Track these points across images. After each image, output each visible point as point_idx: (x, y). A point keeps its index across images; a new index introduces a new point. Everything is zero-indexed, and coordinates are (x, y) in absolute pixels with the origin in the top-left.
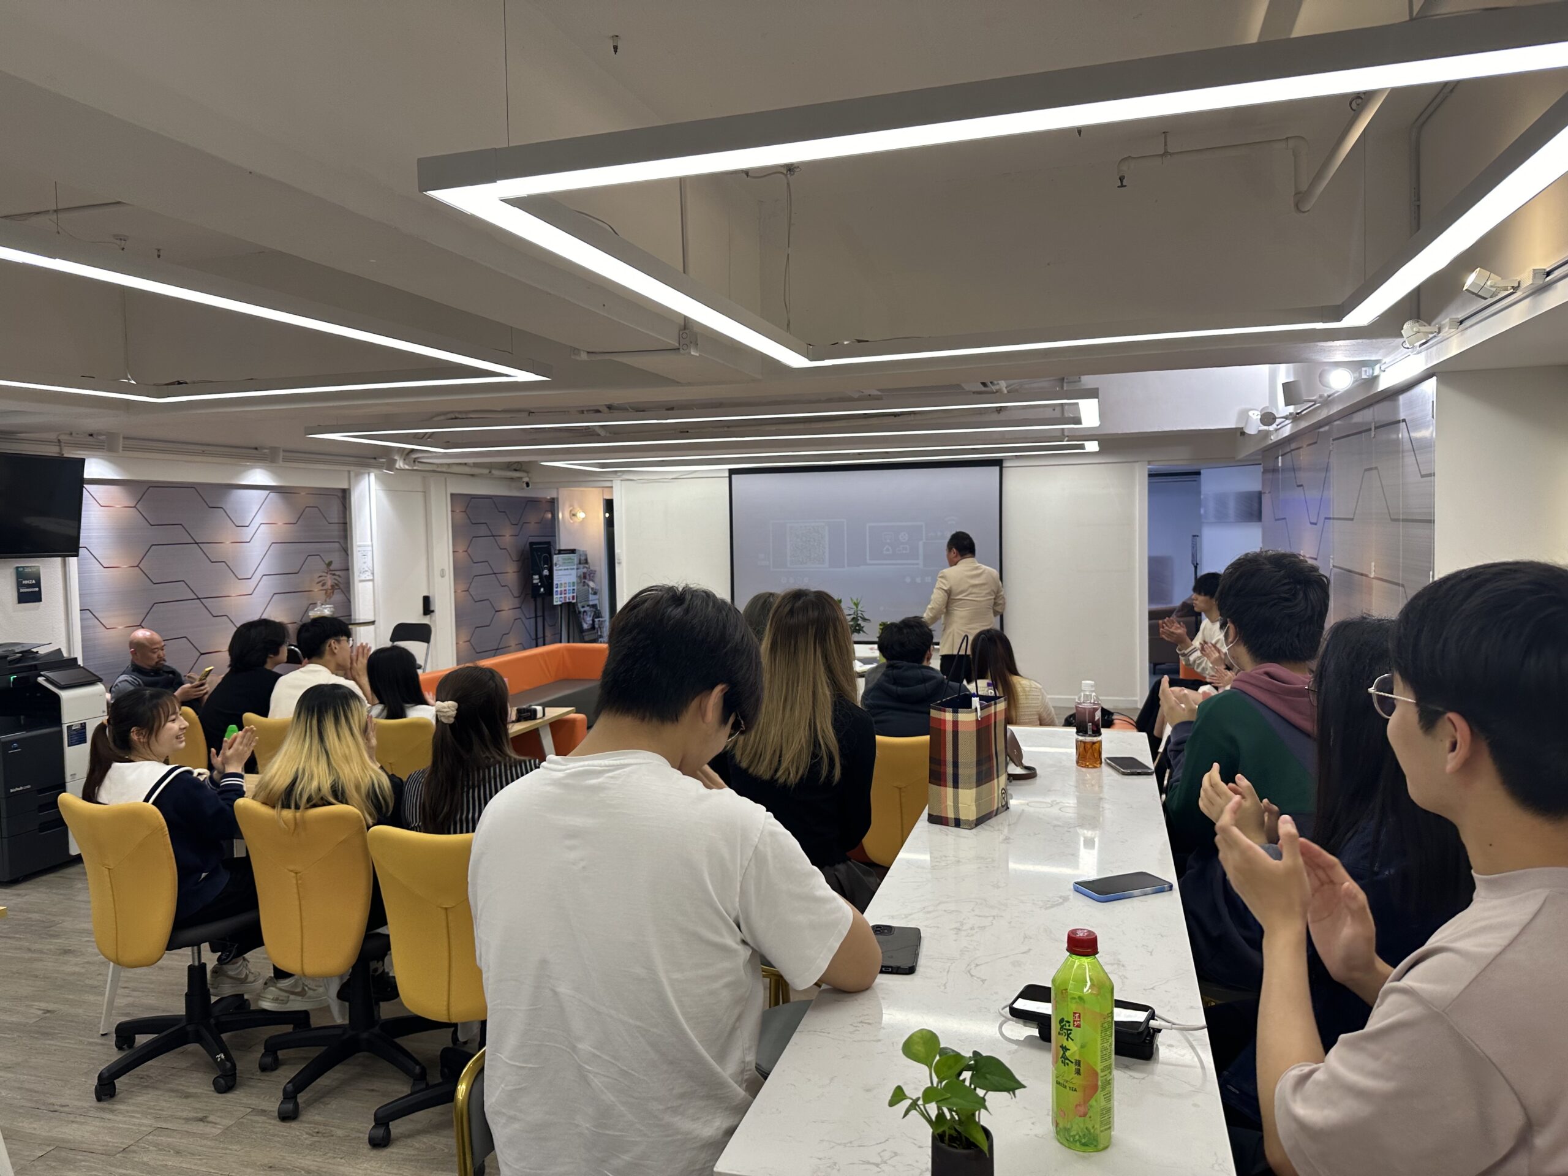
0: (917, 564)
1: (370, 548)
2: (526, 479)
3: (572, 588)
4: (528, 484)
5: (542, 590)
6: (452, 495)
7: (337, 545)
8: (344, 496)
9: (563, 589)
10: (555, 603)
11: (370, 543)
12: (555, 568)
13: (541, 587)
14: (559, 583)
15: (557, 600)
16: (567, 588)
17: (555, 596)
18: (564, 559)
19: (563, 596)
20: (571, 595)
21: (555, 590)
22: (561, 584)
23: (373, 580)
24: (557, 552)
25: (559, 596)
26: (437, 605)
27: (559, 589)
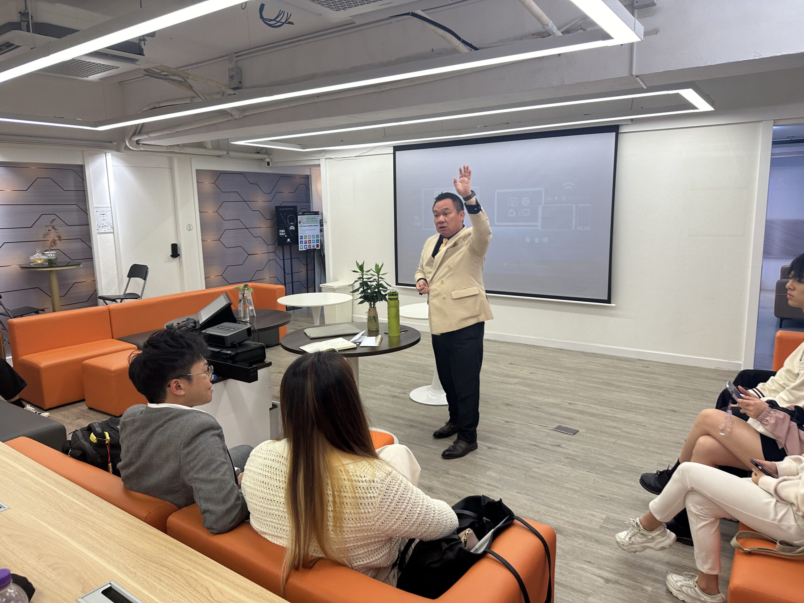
0: (537, 226)
1: (110, 209)
2: (268, 160)
3: (316, 239)
4: (268, 164)
5: (289, 240)
6: (197, 170)
7: (75, 207)
8: (80, 171)
9: (307, 240)
10: (300, 250)
11: (109, 205)
12: (299, 225)
13: (287, 238)
14: (303, 235)
15: (302, 247)
16: (312, 239)
17: (300, 245)
18: (307, 219)
19: (308, 244)
20: (316, 244)
21: (300, 240)
22: (306, 236)
23: (113, 233)
24: (301, 213)
25: (304, 245)
26: (183, 250)
27: (303, 240)
